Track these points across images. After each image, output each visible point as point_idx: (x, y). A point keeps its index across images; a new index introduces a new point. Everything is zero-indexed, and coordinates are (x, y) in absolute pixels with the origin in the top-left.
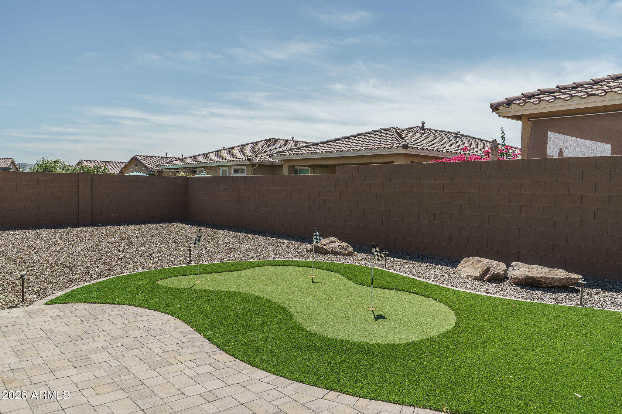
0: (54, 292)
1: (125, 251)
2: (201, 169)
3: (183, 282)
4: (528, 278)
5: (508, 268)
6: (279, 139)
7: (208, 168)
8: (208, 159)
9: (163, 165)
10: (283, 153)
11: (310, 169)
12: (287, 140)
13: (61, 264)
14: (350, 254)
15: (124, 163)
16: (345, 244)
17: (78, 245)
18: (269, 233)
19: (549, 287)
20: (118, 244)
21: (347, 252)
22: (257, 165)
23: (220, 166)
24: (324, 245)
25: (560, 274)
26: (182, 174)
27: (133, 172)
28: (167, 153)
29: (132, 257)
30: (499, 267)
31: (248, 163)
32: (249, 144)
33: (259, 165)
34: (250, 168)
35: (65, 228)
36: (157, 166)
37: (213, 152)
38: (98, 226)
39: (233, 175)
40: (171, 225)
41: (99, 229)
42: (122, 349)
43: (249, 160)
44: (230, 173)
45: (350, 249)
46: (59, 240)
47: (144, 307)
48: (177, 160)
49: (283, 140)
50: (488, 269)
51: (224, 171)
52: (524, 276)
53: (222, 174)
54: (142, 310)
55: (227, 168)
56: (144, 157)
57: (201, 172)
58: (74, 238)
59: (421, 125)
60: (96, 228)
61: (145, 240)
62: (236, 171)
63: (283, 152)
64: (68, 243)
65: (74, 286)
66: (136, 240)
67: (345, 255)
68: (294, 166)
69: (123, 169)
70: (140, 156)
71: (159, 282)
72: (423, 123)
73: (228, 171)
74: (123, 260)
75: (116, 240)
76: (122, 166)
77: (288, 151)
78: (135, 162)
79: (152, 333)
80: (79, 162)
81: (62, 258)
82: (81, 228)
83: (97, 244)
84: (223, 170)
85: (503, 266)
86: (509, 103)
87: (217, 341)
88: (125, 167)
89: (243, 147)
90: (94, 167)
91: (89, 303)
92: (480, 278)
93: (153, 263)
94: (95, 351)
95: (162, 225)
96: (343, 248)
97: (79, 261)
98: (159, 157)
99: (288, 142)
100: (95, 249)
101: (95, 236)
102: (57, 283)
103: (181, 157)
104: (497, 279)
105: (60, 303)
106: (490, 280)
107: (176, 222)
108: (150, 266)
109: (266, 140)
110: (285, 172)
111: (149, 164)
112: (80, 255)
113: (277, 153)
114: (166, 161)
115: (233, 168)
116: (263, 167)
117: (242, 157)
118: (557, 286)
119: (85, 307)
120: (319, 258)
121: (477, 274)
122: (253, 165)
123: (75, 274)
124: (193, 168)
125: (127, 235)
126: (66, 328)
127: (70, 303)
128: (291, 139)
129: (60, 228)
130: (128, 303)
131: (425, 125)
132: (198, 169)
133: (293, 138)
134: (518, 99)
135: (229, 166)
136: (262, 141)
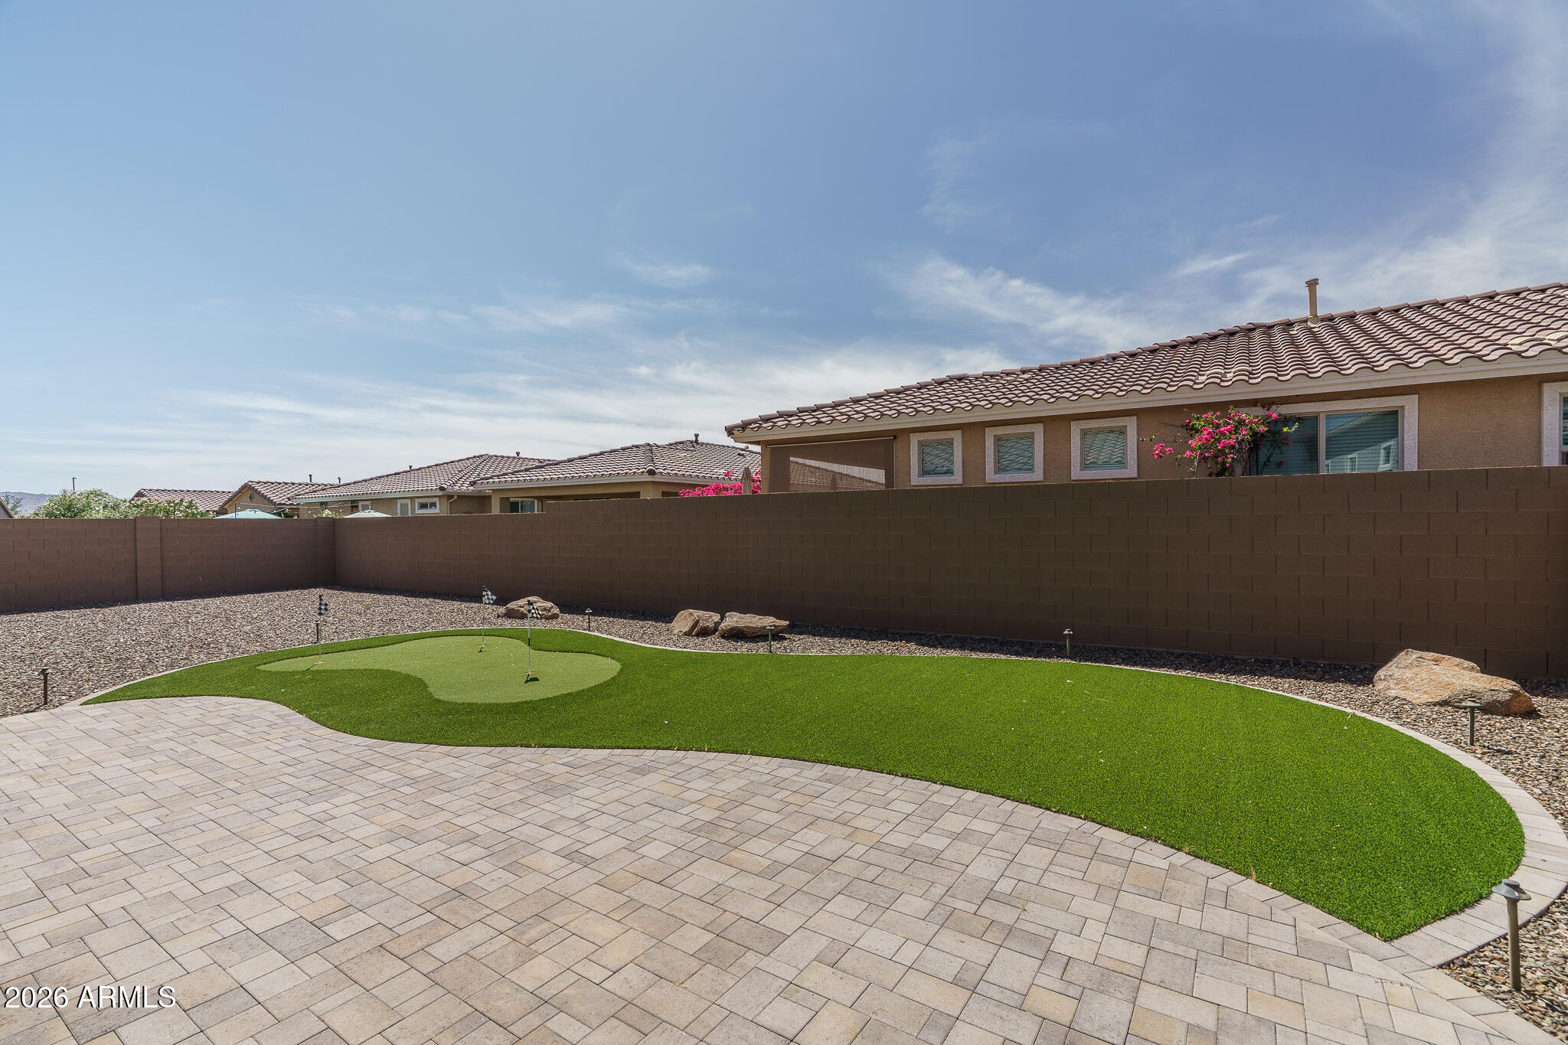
0: (96, 690)
1: (217, 633)
2: (366, 503)
3: (299, 664)
4: (733, 629)
5: (722, 619)
6: (496, 456)
7: (376, 502)
8: (377, 487)
9: (300, 497)
10: (490, 480)
11: (536, 501)
12: (508, 457)
13: (104, 657)
14: (555, 617)
15: (229, 492)
16: (549, 604)
17: (136, 630)
18: (459, 596)
19: (754, 637)
20: (206, 625)
21: (550, 614)
22: (455, 497)
23: (396, 499)
24: (521, 607)
25: (768, 622)
26: (327, 513)
27: (243, 509)
28: (310, 476)
29: (227, 641)
30: (710, 618)
31: (440, 493)
32: (447, 463)
33: (458, 496)
34: (445, 500)
35: (112, 606)
36: (289, 499)
37: (387, 476)
38: (173, 600)
39: (420, 512)
40: (306, 591)
41: (175, 604)
42: (194, 736)
43: (442, 489)
44: (413, 510)
45: (556, 610)
46: (101, 625)
47: (232, 696)
48: (325, 487)
49: (503, 457)
50: (698, 622)
51: (404, 507)
52: (729, 627)
53: (401, 513)
54: (230, 698)
55: (409, 501)
56: (265, 483)
57: (365, 508)
58: (128, 620)
59: (694, 440)
60: (170, 603)
61: (255, 616)
62: (423, 506)
63: (491, 478)
64: (118, 627)
65: (128, 681)
66: (239, 617)
67: (547, 618)
68: (509, 498)
69: (226, 503)
70: (258, 483)
71: (262, 667)
72: (697, 436)
73: (409, 506)
74: (212, 645)
75: (204, 620)
76: (226, 498)
77: (498, 476)
78: (249, 493)
79: (238, 719)
80: (140, 494)
81: (108, 649)
82: (142, 605)
83: (170, 627)
84: (401, 505)
85: (716, 617)
86: (744, 426)
87: (322, 718)
88: (230, 500)
89: (438, 468)
90: (169, 502)
91: (151, 698)
92: (688, 634)
93: (260, 645)
94: (156, 742)
95: (289, 593)
96: (545, 609)
97: (136, 652)
98: (293, 484)
99: (511, 460)
100: (166, 634)
101: (166, 616)
102: (99, 681)
103: (336, 482)
104: (705, 633)
105: (106, 702)
106: (698, 635)
107: (315, 588)
108: (255, 648)
109: (474, 457)
110: (496, 509)
111: (274, 495)
112: (139, 643)
113: (482, 479)
114: (307, 491)
115: (417, 500)
116: (463, 497)
117: (431, 484)
118: (761, 635)
119: (145, 703)
120: (508, 624)
121: (686, 629)
122: (450, 497)
123: (130, 668)
124: (353, 502)
125: (225, 610)
126: (116, 725)
127: (120, 700)
128: (516, 456)
129: (101, 607)
130: (211, 693)
131: (699, 438)
132: (361, 503)
133: (518, 454)
134: (755, 422)
135: (412, 499)
136: (468, 459)
